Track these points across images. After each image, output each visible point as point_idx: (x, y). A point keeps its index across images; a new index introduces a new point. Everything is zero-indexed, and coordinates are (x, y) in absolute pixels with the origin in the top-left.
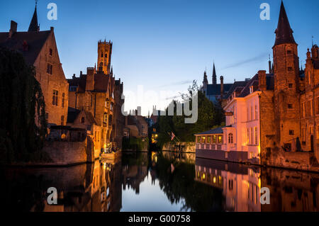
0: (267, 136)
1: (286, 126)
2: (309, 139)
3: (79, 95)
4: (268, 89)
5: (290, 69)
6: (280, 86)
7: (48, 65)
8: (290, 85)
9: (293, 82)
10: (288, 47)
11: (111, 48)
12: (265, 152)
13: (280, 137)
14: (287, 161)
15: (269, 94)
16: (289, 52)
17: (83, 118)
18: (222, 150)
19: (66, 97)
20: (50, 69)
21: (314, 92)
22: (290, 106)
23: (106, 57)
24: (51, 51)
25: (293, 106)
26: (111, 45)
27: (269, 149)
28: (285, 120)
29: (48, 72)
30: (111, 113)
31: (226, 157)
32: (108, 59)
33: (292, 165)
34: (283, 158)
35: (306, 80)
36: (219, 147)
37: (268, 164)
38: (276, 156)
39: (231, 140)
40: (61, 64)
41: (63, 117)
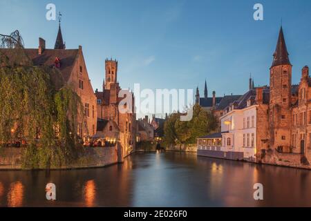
0: (262, 140)
1: (280, 133)
2: (299, 143)
3: (104, 107)
4: (264, 103)
5: (285, 86)
6: (275, 100)
7: (80, 81)
8: (284, 100)
9: (287, 97)
10: (285, 68)
11: (117, 66)
12: (260, 153)
13: (273, 142)
14: (280, 160)
15: (264, 107)
16: (285, 72)
17: (111, 127)
18: (221, 150)
19: (95, 109)
20: (81, 84)
21: (307, 106)
22: (283, 117)
23: (113, 73)
24: (81, 68)
25: (286, 117)
26: (117, 63)
27: (263, 151)
28: (278, 128)
29: (80, 87)
30: (130, 122)
31: (225, 156)
32: (114, 76)
33: (284, 164)
34: (276, 157)
35: (299, 96)
36: (218, 148)
37: (263, 162)
38: (270, 156)
39: (229, 143)
40: (90, 80)
41: (94, 126)
